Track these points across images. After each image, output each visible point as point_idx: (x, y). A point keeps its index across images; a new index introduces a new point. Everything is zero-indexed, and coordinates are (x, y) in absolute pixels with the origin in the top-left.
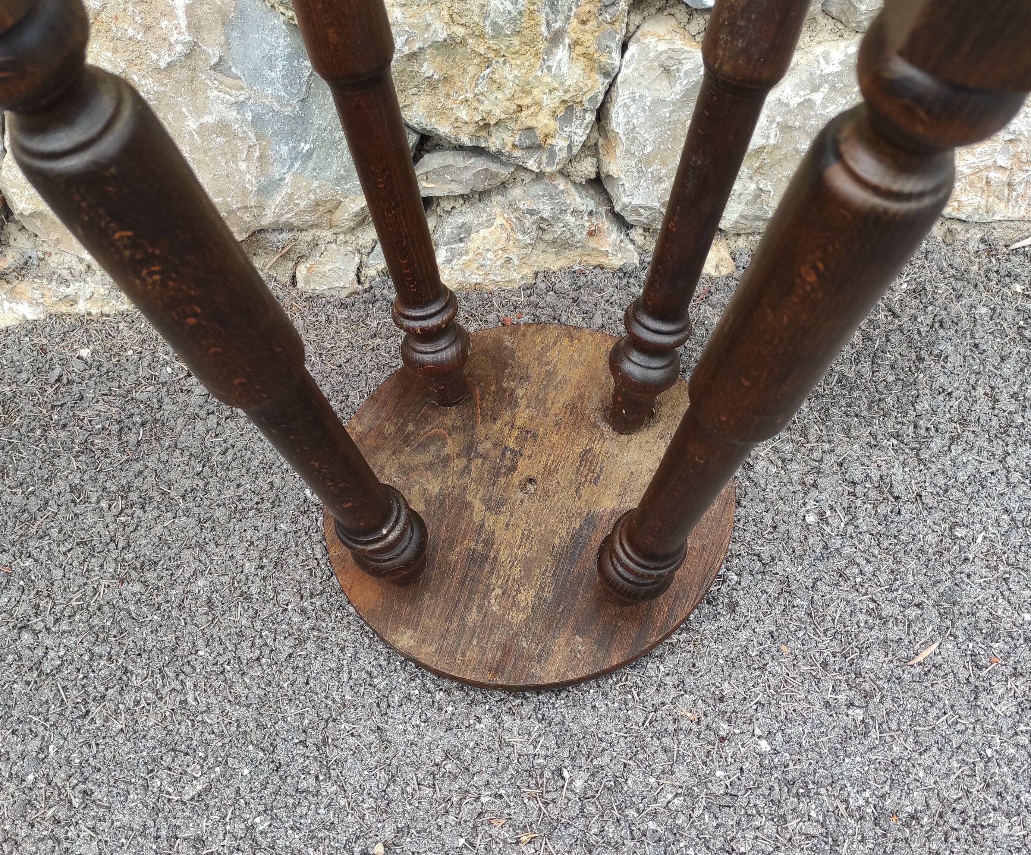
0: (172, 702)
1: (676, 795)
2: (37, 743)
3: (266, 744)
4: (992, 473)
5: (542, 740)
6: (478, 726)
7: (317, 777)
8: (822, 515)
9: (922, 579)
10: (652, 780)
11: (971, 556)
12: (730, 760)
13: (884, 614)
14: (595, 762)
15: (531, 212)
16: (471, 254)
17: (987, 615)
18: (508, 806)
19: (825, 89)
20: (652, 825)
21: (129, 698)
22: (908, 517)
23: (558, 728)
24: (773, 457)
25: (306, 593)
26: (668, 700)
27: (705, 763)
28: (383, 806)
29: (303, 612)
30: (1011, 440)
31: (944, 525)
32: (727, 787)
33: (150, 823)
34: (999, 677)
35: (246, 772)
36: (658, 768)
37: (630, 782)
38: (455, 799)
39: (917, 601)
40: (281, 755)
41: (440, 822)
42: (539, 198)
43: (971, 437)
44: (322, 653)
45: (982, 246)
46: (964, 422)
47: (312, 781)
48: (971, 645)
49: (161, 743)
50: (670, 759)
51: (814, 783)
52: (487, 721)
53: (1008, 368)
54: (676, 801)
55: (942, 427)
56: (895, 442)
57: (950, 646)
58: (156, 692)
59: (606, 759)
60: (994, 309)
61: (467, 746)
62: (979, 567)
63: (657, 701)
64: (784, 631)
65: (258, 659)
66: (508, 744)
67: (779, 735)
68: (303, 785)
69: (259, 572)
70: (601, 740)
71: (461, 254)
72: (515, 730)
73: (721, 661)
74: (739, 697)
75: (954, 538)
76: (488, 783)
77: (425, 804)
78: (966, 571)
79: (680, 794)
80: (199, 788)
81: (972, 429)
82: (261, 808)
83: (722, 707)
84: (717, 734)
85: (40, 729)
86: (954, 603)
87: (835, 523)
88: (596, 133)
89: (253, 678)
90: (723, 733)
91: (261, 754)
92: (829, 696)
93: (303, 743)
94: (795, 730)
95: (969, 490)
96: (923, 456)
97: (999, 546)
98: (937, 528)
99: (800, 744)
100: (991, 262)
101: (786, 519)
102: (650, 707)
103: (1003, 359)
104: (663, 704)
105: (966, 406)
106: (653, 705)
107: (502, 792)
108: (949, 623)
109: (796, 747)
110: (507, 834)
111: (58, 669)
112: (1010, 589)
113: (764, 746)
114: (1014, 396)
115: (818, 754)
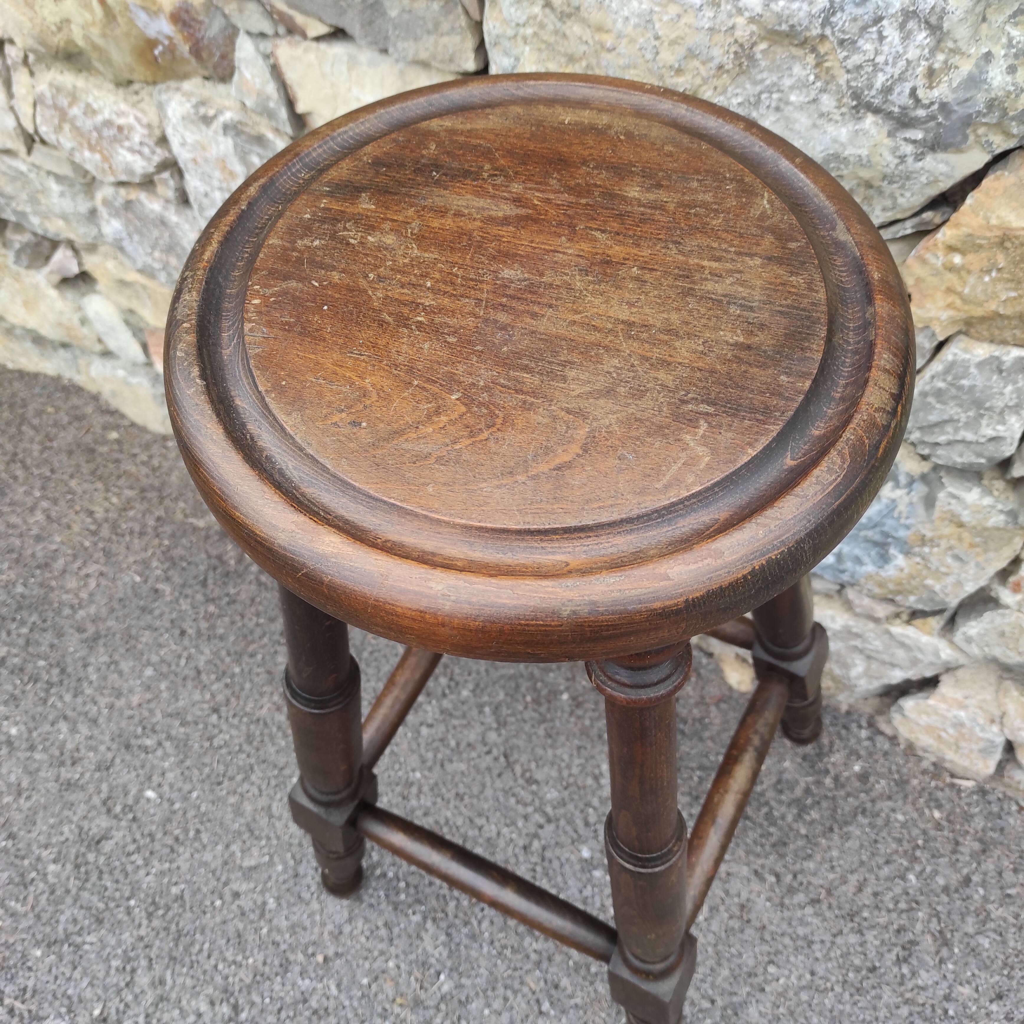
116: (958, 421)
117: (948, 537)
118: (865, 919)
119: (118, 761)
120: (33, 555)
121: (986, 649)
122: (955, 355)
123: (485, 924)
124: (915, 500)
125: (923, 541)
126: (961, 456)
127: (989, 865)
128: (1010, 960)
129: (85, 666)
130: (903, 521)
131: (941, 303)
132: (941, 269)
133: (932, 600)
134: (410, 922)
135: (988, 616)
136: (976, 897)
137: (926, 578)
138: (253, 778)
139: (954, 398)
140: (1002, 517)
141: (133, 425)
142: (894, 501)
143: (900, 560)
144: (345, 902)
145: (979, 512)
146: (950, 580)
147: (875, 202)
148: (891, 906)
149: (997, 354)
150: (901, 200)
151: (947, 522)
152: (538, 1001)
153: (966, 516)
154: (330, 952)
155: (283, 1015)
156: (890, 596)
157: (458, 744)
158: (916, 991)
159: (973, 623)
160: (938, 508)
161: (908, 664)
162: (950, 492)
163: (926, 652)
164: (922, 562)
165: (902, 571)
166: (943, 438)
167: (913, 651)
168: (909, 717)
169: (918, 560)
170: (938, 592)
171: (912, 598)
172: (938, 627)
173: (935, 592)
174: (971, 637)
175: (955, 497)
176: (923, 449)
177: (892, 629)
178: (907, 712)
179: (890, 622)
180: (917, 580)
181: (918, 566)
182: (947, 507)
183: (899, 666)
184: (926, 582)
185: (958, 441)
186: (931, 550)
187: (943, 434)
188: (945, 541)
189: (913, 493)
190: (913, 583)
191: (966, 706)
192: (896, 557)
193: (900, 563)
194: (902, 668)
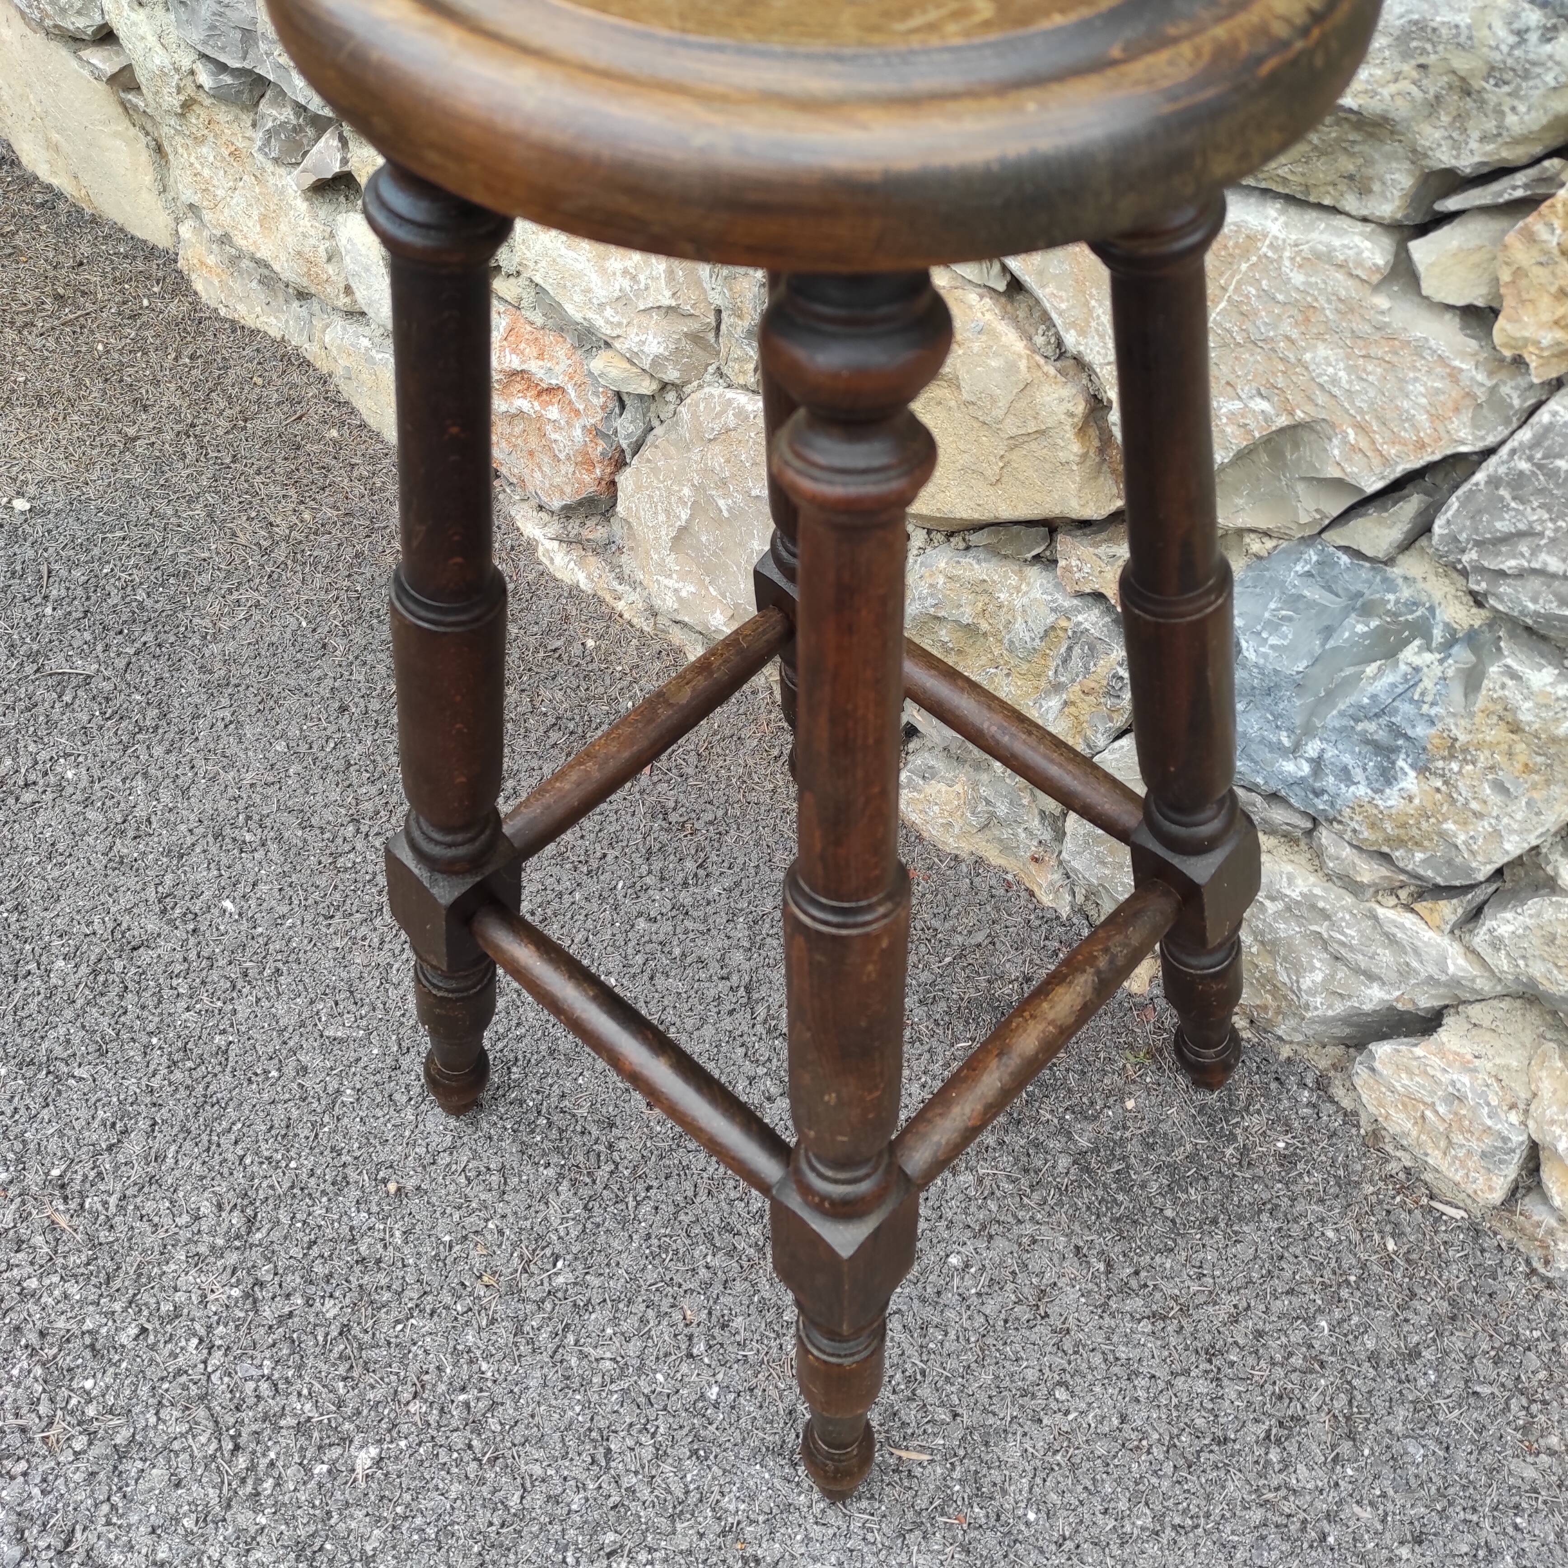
0: (382, 958)
1: (613, 1360)
2: (285, 909)
5: (571, 1223)
7: (410, 1099)
8: (967, 1266)
9: (983, 1397)
10: (609, 1331)
11: (1045, 1422)
12: (678, 1375)
13: (918, 1392)
14: (588, 1277)
15: (988, 802)
16: (922, 796)
17: (998, 1479)
18: (500, 1246)
19: (1280, 905)
20: (574, 1362)
21: (363, 930)
22: (1033, 1338)
23: (591, 1226)
26: (684, 1287)
27: (657, 1358)
28: (427, 1161)
30: (1205, 1366)
32: (654, 1391)
33: (290, 1029)
34: (949, 1535)
35: (376, 1051)
36: (625, 1327)
37: (593, 1316)
38: (474, 1205)
39: (959, 1410)
41: (448, 1211)
42: (1001, 795)
45: (1402, 1176)
46: (1184, 1310)
47: (405, 1099)
48: (957, 1487)
49: (350, 981)
50: (639, 1330)
51: (716, 1456)
52: (551, 1172)
53: (1284, 1305)
54: (608, 1363)
55: (1158, 1295)
56: (1102, 1269)
57: (940, 1471)
58: (382, 942)
59: (597, 1282)
60: (1341, 1245)
61: (520, 1176)
62: (1042, 1437)
63: (678, 1279)
66: (547, 1203)
67: (732, 1396)
68: (397, 1096)
70: (609, 1265)
72: (562, 1197)
73: (756, 1299)
74: (738, 1338)
75: (1051, 1393)
76: (504, 1217)
77: (452, 1188)
78: (1026, 1429)
79: (616, 1361)
80: (339, 1034)
82: (358, 1086)
83: (716, 1331)
84: (690, 1347)
85: (296, 902)
86: (986, 1442)
87: (968, 1282)
90: (695, 1351)
91: (395, 1049)
94: (748, 1405)
95: (1115, 1369)
96: (1111, 1303)
100: (1392, 1197)
101: (935, 1241)
102: (667, 1278)
103: (1290, 1292)
104: (680, 1286)
105: (1201, 1299)
106: (671, 1279)
107: (507, 1232)
108: (962, 1453)
109: (734, 1418)
110: (478, 1264)
111: (346, 870)
112: (1045, 1480)
115: (744, 1440)
116: (1541, 535)
117: (1492, 747)
118: (1232, 1364)
119: (198, 850)
120: (173, 558)
121: (1521, 963)
122: (1555, 414)
123: (646, 1209)
124: (1450, 673)
125: (1452, 750)
126: (1535, 600)
127: (1456, 1342)
128: (1451, 1491)
129: (195, 717)
130: (1425, 708)
131: (1546, 317)
132: (1556, 251)
133: (1450, 863)
134: (537, 1175)
135: (1534, 904)
136: (1422, 1382)
137: (1446, 820)
138: (378, 922)
139: (1541, 492)
141: (363, 426)
142: (1417, 669)
143: (1410, 781)
144: (453, 1123)
145: (1547, 706)
146: (1484, 826)
147: (1470, 124)
148: (1278, 1357)
150: (1511, 119)
151: (1495, 719)
152: (690, 1337)
153: (1526, 713)
154: (410, 1184)
155: (315, 1251)
156: (1385, 849)
157: (684, 955)
158: (1283, 1492)
159: (1509, 915)
160: (1484, 692)
161: (1394, 976)
162: (1508, 667)
163: (1425, 957)
164: (1444, 788)
165: (1411, 801)
166: (1513, 563)
167: (1406, 953)
168: (1381, 1075)
169: (1439, 783)
170: (1462, 847)
171: (1419, 856)
172: (1453, 918)
173: (1456, 847)
174: (1500, 939)
175: (1515, 676)
176: (1478, 583)
177: (1381, 912)
178: (1377, 1065)
179: (1380, 898)
180: (1432, 820)
181: (1438, 796)
182: (1500, 693)
183: (1381, 979)
184: (1445, 826)
185: (1534, 572)
186: (1461, 767)
187: (1514, 557)
188: (1487, 753)
189: (1450, 661)
190: (1424, 825)
191: (1475, 1070)
192: (1406, 774)
193: (1409, 786)
194: (1384, 984)
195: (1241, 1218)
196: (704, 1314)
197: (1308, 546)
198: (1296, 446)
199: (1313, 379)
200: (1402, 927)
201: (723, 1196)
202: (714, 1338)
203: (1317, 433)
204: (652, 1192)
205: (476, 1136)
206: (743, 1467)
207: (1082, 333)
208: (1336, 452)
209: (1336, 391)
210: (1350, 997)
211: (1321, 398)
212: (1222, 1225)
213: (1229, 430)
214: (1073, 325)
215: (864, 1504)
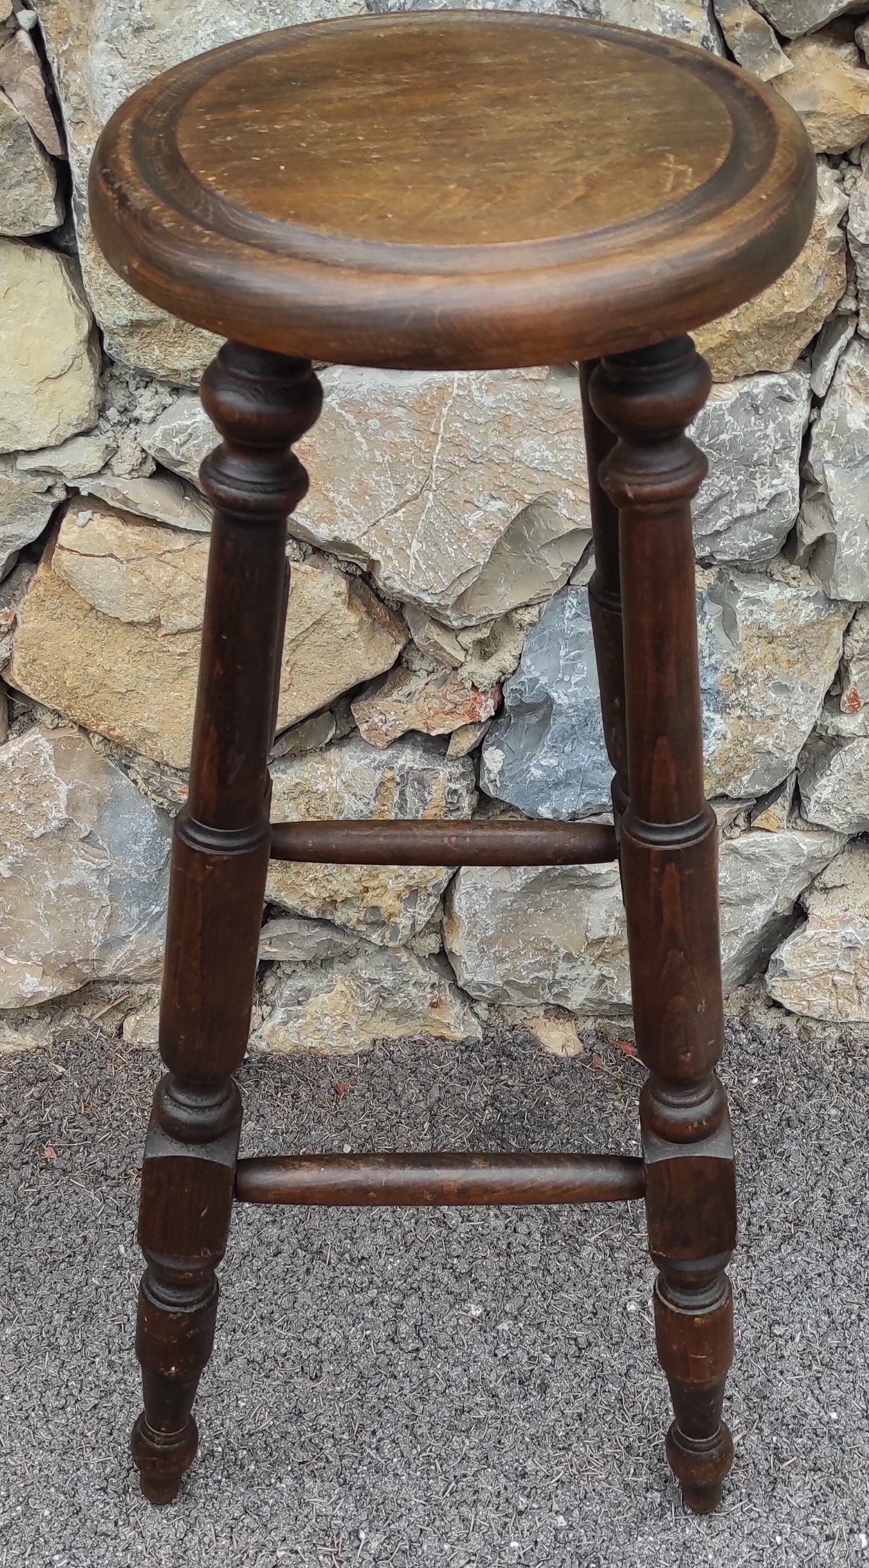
3: (67, 1487)
4: (820, 1275)
5: (341, 1502)
6: (278, 1485)
10: (446, 1547)
11: (786, 1354)
12: (526, 1533)
14: (393, 1526)
15: (372, 981)
16: (308, 1018)
17: (794, 1412)
23: (358, 1492)
24: (601, 1244)
25: (115, 1348)
26: (471, 1473)
27: (500, 1534)
28: (180, 1553)
29: (111, 1364)
30: (841, 1244)
31: (764, 1322)
32: (520, 1557)
34: (798, 1470)
35: (47, 1513)
36: (454, 1535)
37: (425, 1547)
38: (251, 1552)
40: (82, 1498)
42: (381, 968)
43: (802, 1237)
44: (127, 1406)
45: (840, 1046)
46: (798, 1223)
47: (111, 1526)
48: (775, 1439)
50: (467, 1528)
51: (605, 1558)
52: (288, 1482)
53: (848, 1172)
55: (775, 1226)
57: (754, 1438)
59: (403, 1524)
60: (844, 1111)
61: (267, 1503)
62: (793, 1364)
64: (593, 1415)
65: (63, 1408)
66: (307, 1504)
67: (576, 1512)
69: (68, 1324)
70: (399, 1505)
71: (298, 1017)
72: (316, 1491)
75: (772, 1336)
76: (284, 1540)
78: (780, 1368)
79: (473, 1561)
81: (805, 1229)
83: (523, 1482)
84: (515, 1507)
86: (765, 1398)
88: (441, 913)
89: (57, 1425)
90: (521, 1507)
92: (629, 1479)
93: (104, 1490)
94: (593, 1507)
95: (794, 1290)
96: (752, 1253)
97: (816, 1346)
98: (757, 1325)
99: (596, 1522)
100: (847, 1063)
103: (846, 1161)
104: (465, 1476)
105: (802, 1206)
106: (455, 1477)
107: (299, 1548)
108: (756, 1416)
109: (592, 1524)
112: (821, 1388)
113: (561, 1521)
114: (852, 1200)
115: (613, 1531)
117: (761, 661)
121: (849, 809)
124: (712, 625)
125: (738, 681)
126: (746, 539)
133: (768, 769)
135: (836, 762)
137: (754, 737)
140: (812, 606)
143: (719, 724)
145: (785, 610)
146: (782, 724)
149: (746, 389)
151: (756, 640)
152: (509, 1502)
153: (774, 623)
156: (720, 791)
159: (824, 781)
160: (740, 625)
161: (767, 886)
162: (747, 598)
163: (783, 854)
164: (743, 714)
165: (725, 739)
166: (721, 522)
167: (767, 862)
168: (793, 972)
169: (738, 712)
170: (773, 750)
171: (746, 778)
172: (785, 813)
173: (769, 753)
174: (827, 802)
175: (755, 601)
176: (703, 550)
177: (734, 843)
178: (787, 966)
179: (728, 835)
180: (745, 743)
181: (742, 722)
182: (751, 619)
183: (758, 896)
184: (755, 742)
185: (737, 520)
186: (748, 690)
187: (720, 518)
188: (760, 668)
189: (708, 617)
190: (741, 751)
191: (852, 919)
192: (713, 720)
193: (719, 727)
194: (762, 898)
195: (776, 1142)
196: (503, 1480)
197: (567, 595)
198: (530, 523)
199: (528, 467)
200: (756, 844)
201: (434, 1394)
202: (525, 1488)
203: (544, 505)
204: (379, 1434)
205: (201, 1505)
206: (630, 1548)
207: (332, 521)
208: (564, 511)
209: (547, 467)
210: (742, 928)
211: (538, 478)
212: (769, 1155)
213: (480, 536)
214: (322, 518)
215: (730, 1499)
